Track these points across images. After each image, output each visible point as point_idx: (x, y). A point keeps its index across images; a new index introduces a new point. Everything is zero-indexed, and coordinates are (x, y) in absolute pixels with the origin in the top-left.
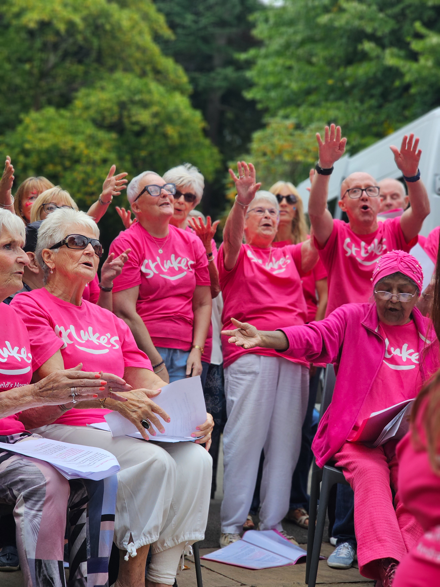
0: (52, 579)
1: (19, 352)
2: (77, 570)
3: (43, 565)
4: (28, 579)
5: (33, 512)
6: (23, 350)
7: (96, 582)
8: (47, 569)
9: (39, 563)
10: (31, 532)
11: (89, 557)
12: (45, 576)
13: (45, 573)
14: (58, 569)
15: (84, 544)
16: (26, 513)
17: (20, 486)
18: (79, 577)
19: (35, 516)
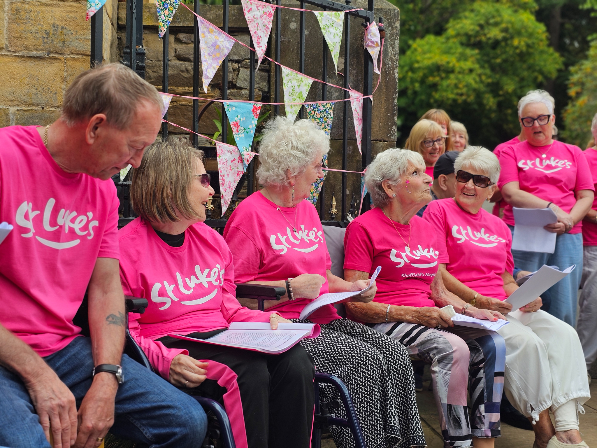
0: (459, 418)
1: (429, 252)
2: (477, 410)
3: (453, 408)
4: (443, 417)
5: (445, 371)
6: (431, 249)
7: (491, 419)
8: (455, 411)
9: (449, 406)
10: (443, 385)
11: (486, 401)
12: (454, 416)
13: (455, 414)
14: (463, 412)
15: (482, 392)
16: (439, 371)
17: (435, 352)
18: (478, 415)
19: (446, 374)
